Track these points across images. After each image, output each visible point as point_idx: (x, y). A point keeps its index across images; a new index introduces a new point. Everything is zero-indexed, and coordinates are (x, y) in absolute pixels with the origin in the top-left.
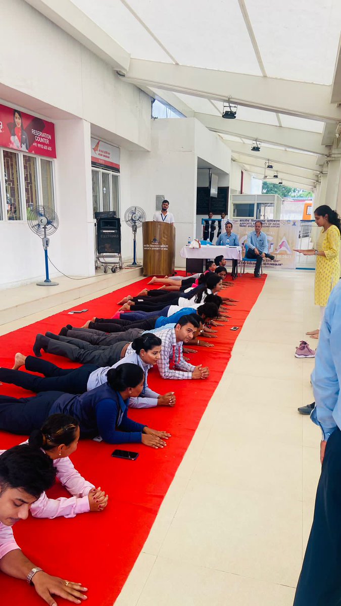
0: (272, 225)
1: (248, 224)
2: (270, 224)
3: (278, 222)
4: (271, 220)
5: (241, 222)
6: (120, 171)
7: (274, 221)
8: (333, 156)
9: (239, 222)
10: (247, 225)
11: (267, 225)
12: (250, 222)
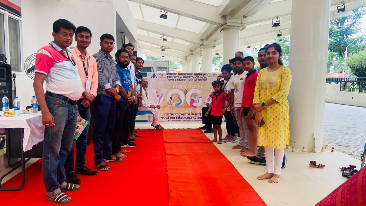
0: (199, 78)
1: (175, 77)
2: (198, 77)
3: (205, 76)
4: (199, 74)
5: (168, 76)
6: (22, 14)
7: (201, 74)
8: (228, 24)
9: (166, 76)
10: (175, 79)
11: (195, 78)
12: (177, 75)
